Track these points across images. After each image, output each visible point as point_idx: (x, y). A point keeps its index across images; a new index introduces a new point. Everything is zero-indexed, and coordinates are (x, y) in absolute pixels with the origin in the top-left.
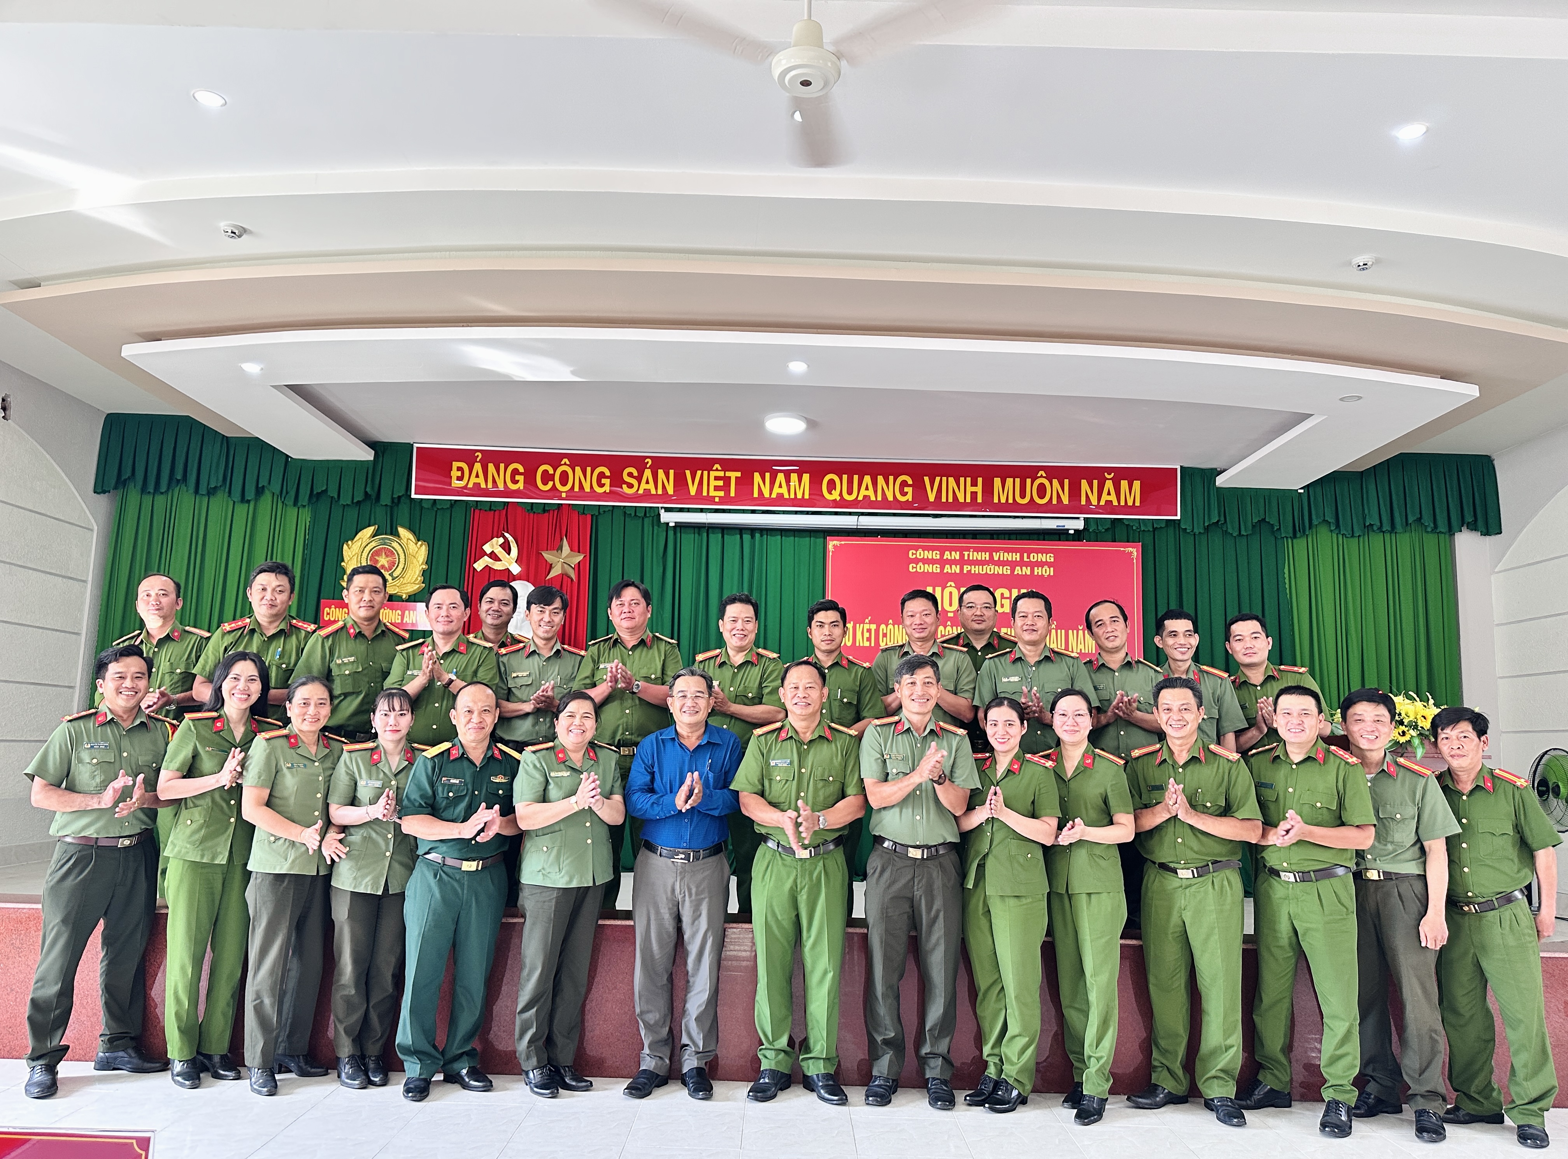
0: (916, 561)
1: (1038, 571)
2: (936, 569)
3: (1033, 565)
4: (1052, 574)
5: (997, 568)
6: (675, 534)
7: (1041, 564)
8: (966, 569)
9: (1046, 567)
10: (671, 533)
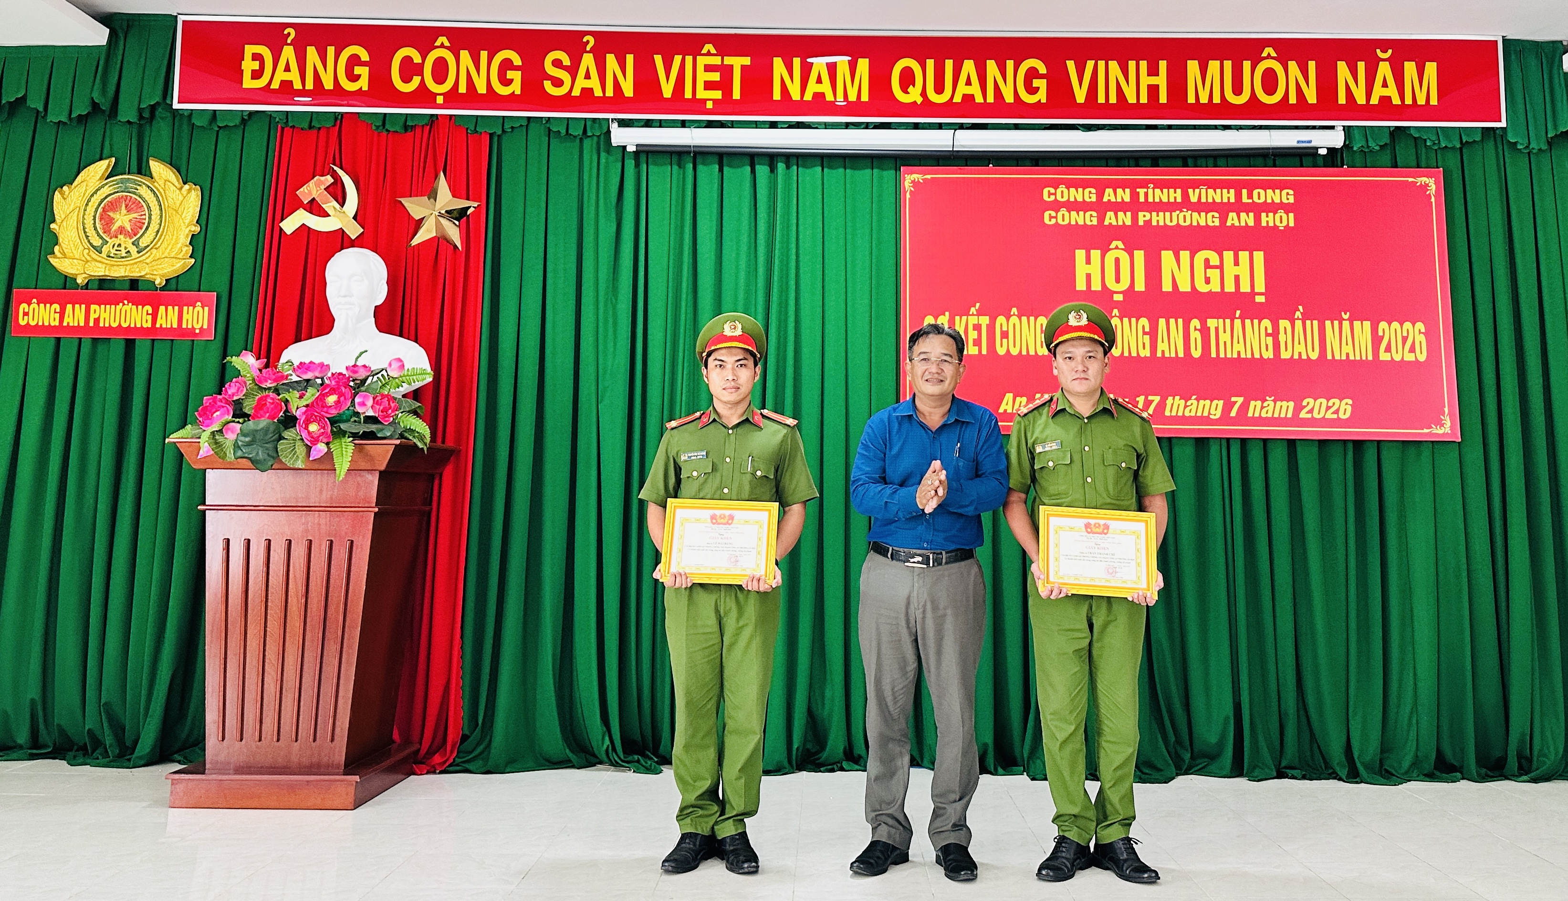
0: (1056, 206)
1: (1267, 219)
2: (1090, 219)
3: (1258, 209)
4: (1292, 224)
5: (1195, 214)
6: (637, 165)
7: (1272, 208)
8: (1142, 217)
9: (1281, 213)
10: (630, 164)
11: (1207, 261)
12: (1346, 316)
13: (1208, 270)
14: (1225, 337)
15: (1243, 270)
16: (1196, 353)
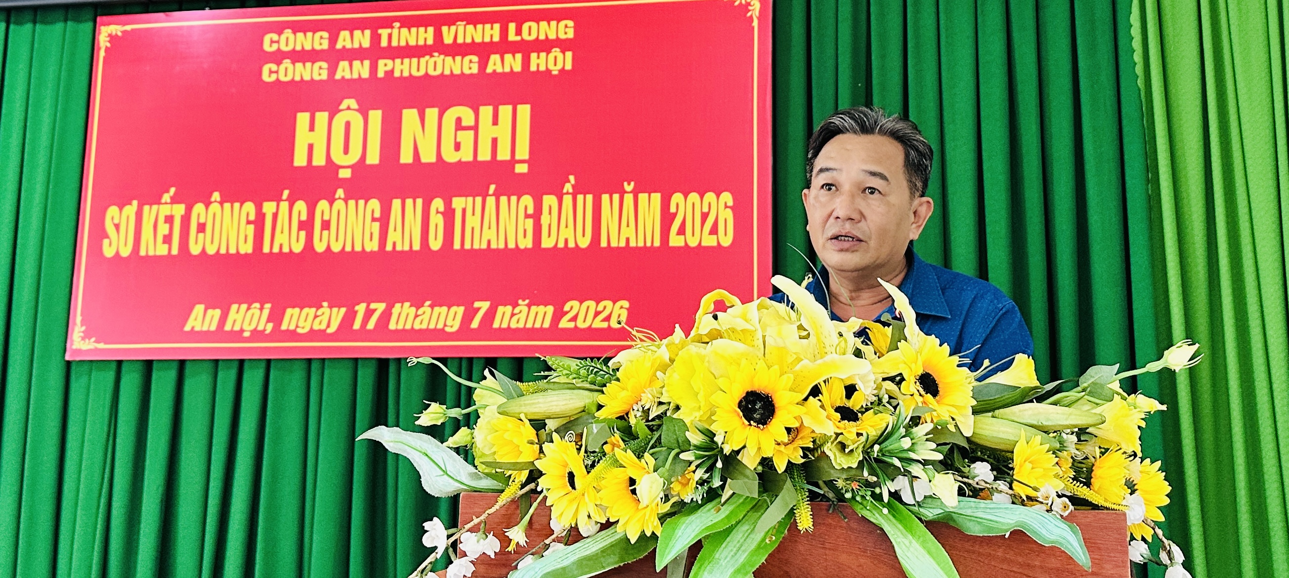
0: (278, 57)
1: (538, 62)
2: (318, 72)
3: (526, 48)
4: (569, 67)
5: (449, 59)
7: (545, 46)
8: (384, 66)
9: (556, 52)
11: (459, 120)
12: (629, 187)
13: (460, 133)
14: (473, 221)
15: (503, 132)
16: (436, 244)
